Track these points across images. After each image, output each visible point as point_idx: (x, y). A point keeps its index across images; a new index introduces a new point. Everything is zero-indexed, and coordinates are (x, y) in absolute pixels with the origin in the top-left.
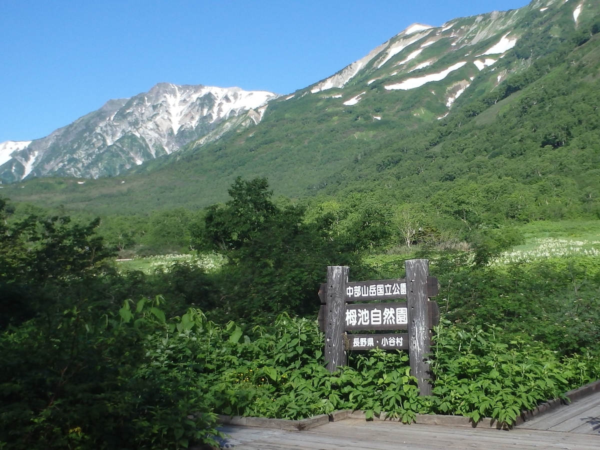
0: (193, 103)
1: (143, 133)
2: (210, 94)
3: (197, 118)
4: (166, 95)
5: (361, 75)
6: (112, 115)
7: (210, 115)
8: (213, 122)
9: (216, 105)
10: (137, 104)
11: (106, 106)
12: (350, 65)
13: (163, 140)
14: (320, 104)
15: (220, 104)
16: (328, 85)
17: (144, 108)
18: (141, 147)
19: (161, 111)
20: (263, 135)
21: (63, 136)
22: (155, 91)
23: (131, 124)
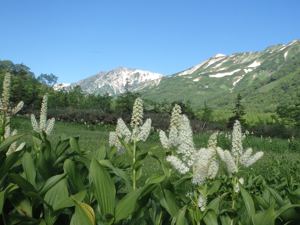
0: (132, 75)
1: (113, 85)
2: (138, 72)
3: (133, 81)
4: (122, 71)
5: (198, 71)
6: (101, 77)
7: (138, 80)
8: (138, 83)
9: (140, 77)
10: (111, 74)
11: (99, 73)
12: (194, 67)
13: (119, 88)
14: (183, 80)
15: (142, 77)
16: (185, 73)
17: (113, 76)
18: (111, 90)
19: (120, 77)
20: (162, 89)
21: (83, 83)
22: (118, 70)
23: (108, 81)
